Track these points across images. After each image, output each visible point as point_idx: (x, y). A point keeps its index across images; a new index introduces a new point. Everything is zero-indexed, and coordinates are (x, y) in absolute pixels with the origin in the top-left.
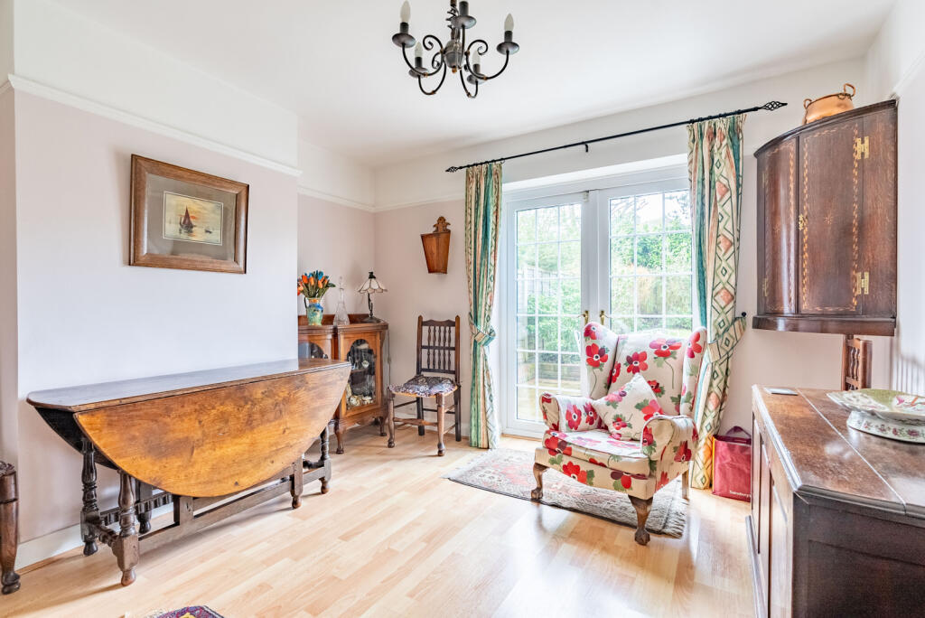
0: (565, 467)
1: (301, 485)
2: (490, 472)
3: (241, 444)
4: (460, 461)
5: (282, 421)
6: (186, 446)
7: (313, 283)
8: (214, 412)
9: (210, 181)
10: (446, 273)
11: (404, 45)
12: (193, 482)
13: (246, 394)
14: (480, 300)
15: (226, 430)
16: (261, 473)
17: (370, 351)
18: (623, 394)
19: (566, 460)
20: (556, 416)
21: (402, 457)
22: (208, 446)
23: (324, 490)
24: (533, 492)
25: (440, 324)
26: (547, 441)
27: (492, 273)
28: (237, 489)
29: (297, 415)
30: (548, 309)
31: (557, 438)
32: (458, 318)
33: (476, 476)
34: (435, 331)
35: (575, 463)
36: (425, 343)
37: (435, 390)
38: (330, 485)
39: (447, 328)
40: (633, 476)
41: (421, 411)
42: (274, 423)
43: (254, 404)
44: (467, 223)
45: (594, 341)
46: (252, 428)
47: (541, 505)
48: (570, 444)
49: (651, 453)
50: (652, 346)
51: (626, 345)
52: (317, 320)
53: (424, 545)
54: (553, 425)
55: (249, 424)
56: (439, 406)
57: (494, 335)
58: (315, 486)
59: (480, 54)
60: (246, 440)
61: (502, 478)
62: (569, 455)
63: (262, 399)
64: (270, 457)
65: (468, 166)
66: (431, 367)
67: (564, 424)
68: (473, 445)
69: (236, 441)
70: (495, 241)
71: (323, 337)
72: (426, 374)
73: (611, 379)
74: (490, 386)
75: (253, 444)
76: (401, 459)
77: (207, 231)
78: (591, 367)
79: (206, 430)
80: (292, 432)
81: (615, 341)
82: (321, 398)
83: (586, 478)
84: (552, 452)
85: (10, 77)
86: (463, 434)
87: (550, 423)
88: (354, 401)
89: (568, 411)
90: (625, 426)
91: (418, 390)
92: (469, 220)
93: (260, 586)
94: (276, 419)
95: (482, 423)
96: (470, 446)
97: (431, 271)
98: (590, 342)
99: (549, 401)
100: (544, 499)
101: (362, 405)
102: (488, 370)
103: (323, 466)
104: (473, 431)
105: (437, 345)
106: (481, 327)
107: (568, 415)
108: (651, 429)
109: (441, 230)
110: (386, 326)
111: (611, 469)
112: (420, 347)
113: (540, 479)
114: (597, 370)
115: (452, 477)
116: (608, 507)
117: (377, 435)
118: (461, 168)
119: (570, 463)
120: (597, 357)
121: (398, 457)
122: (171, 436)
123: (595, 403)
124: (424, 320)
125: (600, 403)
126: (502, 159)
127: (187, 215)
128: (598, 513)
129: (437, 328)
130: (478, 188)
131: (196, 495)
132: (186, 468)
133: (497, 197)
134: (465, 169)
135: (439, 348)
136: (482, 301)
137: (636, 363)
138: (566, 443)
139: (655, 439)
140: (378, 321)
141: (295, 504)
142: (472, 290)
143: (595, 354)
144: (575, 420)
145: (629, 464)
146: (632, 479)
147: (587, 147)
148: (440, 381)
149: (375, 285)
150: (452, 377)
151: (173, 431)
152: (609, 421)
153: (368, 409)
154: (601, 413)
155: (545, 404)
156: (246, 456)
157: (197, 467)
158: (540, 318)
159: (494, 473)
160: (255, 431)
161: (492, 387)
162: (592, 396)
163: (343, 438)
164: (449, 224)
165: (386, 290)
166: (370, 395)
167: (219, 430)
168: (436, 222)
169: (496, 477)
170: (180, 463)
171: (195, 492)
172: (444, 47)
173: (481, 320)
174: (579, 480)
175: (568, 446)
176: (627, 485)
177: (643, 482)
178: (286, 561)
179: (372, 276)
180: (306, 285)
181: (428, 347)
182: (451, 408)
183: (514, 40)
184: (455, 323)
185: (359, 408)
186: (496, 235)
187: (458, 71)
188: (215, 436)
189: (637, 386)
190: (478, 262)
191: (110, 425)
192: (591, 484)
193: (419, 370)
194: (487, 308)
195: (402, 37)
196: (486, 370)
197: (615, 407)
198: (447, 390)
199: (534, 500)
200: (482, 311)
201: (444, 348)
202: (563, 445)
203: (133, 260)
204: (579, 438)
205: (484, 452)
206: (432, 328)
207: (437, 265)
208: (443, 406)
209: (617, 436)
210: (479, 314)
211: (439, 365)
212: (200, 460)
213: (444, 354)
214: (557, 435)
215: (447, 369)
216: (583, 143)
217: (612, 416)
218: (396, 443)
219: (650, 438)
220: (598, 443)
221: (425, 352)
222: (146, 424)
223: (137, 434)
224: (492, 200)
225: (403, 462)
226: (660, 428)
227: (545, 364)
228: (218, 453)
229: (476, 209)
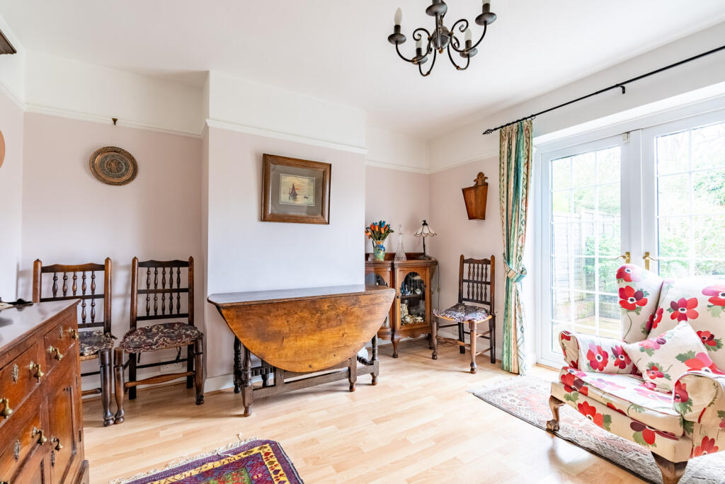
0: (580, 405)
1: (355, 376)
2: (513, 396)
3: (314, 340)
4: (488, 380)
5: (341, 328)
6: (279, 337)
7: (377, 230)
8: (296, 316)
9: (306, 165)
10: (484, 219)
11: (397, 43)
12: (283, 360)
13: (317, 306)
14: (512, 242)
15: (304, 329)
16: (326, 362)
17: (421, 282)
18: (662, 342)
19: (581, 399)
20: (576, 355)
21: (441, 368)
22: (293, 338)
23: (374, 383)
24: (548, 422)
25: (478, 262)
26: (563, 377)
27: (524, 218)
28: (310, 370)
29: (352, 325)
30: (608, 250)
31: (574, 376)
32: (493, 257)
33: (499, 396)
34: (474, 268)
35: (591, 404)
36: (466, 277)
37: (470, 317)
38: (378, 379)
39: (484, 266)
40: (659, 432)
41: (462, 333)
42: (335, 328)
43: (322, 314)
44: (501, 175)
45: (628, 284)
46: (321, 330)
47: (556, 437)
48: (587, 384)
49: (685, 412)
50: (704, 293)
51: (671, 290)
52: (381, 256)
53: (433, 443)
54: (572, 362)
55: (319, 328)
56: (472, 331)
57: (526, 273)
58: (367, 378)
59: (462, 31)
60: (317, 337)
61: (523, 403)
62: (586, 395)
63: (328, 310)
64: (333, 352)
65: (502, 127)
66: (471, 297)
67: (584, 363)
68: (505, 368)
69: (311, 337)
70: (526, 189)
71: (385, 269)
72: (467, 303)
73: (651, 325)
74: (521, 318)
75: (321, 341)
76: (439, 370)
77: (305, 197)
78: (625, 310)
79: (292, 328)
80: (348, 336)
81: (659, 285)
82: (371, 314)
83: (603, 421)
84: (568, 388)
85: (207, 120)
86: (498, 357)
87: (569, 360)
88: (408, 319)
89: (590, 351)
90: (661, 376)
91: (455, 315)
92: (502, 173)
93: (313, 440)
94: (337, 325)
95: (513, 351)
96: (503, 369)
97: (471, 217)
98: (624, 284)
99: (568, 338)
100: (560, 432)
101: (415, 323)
102: (519, 304)
103: (372, 364)
104: (505, 356)
105: (475, 279)
106: (513, 266)
107: (590, 355)
108: (685, 385)
109: (480, 183)
110: (436, 263)
111: (632, 419)
112: (461, 281)
113: (556, 411)
114: (632, 314)
115: (477, 392)
116: (636, 459)
117: (426, 347)
118: (496, 129)
119: (586, 403)
120: (632, 300)
121: (437, 368)
122: (271, 328)
123: (627, 347)
124: (465, 258)
125: (633, 348)
126: (533, 116)
127: (294, 188)
128: (620, 461)
129: (476, 265)
130: (510, 144)
131: (285, 369)
132: (279, 350)
133: (528, 150)
134: (499, 130)
135: (477, 282)
136: (514, 242)
137: (683, 310)
138: (583, 382)
139: (690, 396)
140: (430, 258)
141: (351, 389)
142: (505, 234)
143: (630, 298)
144: (599, 361)
145: (653, 417)
146: (656, 435)
147: (624, 88)
148: (475, 310)
149: (426, 230)
150: (488, 307)
151: (272, 325)
152: (642, 368)
153: (418, 327)
154: (634, 359)
155: (564, 341)
156: (316, 349)
157: (286, 351)
158: (599, 259)
159: (517, 397)
160: (323, 332)
161: (523, 319)
162: (625, 340)
163: (398, 347)
164: (487, 178)
165: (435, 234)
166: (422, 316)
167: (300, 328)
168: (476, 178)
169: (518, 401)
170: (276, 347)
171: (284, 366)
172: (431, 34)
173: (513, 260)
174: (595, 422)
175: (584, 385)
176: (650, 440)
177: (671, 442)
178: (333, 427)
179: (425, 224)
180: (373, 231)
181: (468, 281)
182: (485, 333)
183: (491, 11)
184: (490, 262)
185: (412, 325)
186: (527, 184)
187: (445, 50)
188: (296, 332)
189: (683, 336)
190: (510, 208)
191: (238, 317)
192: (609, 429)
193: (461, 299)
194: (519, 249)
195: (396, 37)
196: (518, 304)
197: (650, 354)
198: (480, 319)
199: (548, 430)
200: (513, 251)
201: (482, 282)
202: (580, 383)
203: (264, 218)
204: (600, 380)
205: (514, 377)
206: (472, 265)
207: (476, 212)
208: (475, 332)
209: (651, 386)
210: (511, 254)
211: (477, 296)
212: (287, 346)
213: (482, 287)
214: (575, 372)
215: (483, 300)
216: (617, 86)
217: (647, 363)
218: (438, 357)
219: (683, 394)
220: (623, 388)
221: (465, 284)
222: (257, 319)
223: (251, 324)
224: (523, 153)
225: (439, 372)
226: (698, 386)
227: (604, 303)
228: (299, 343)
229: (509, 163)
